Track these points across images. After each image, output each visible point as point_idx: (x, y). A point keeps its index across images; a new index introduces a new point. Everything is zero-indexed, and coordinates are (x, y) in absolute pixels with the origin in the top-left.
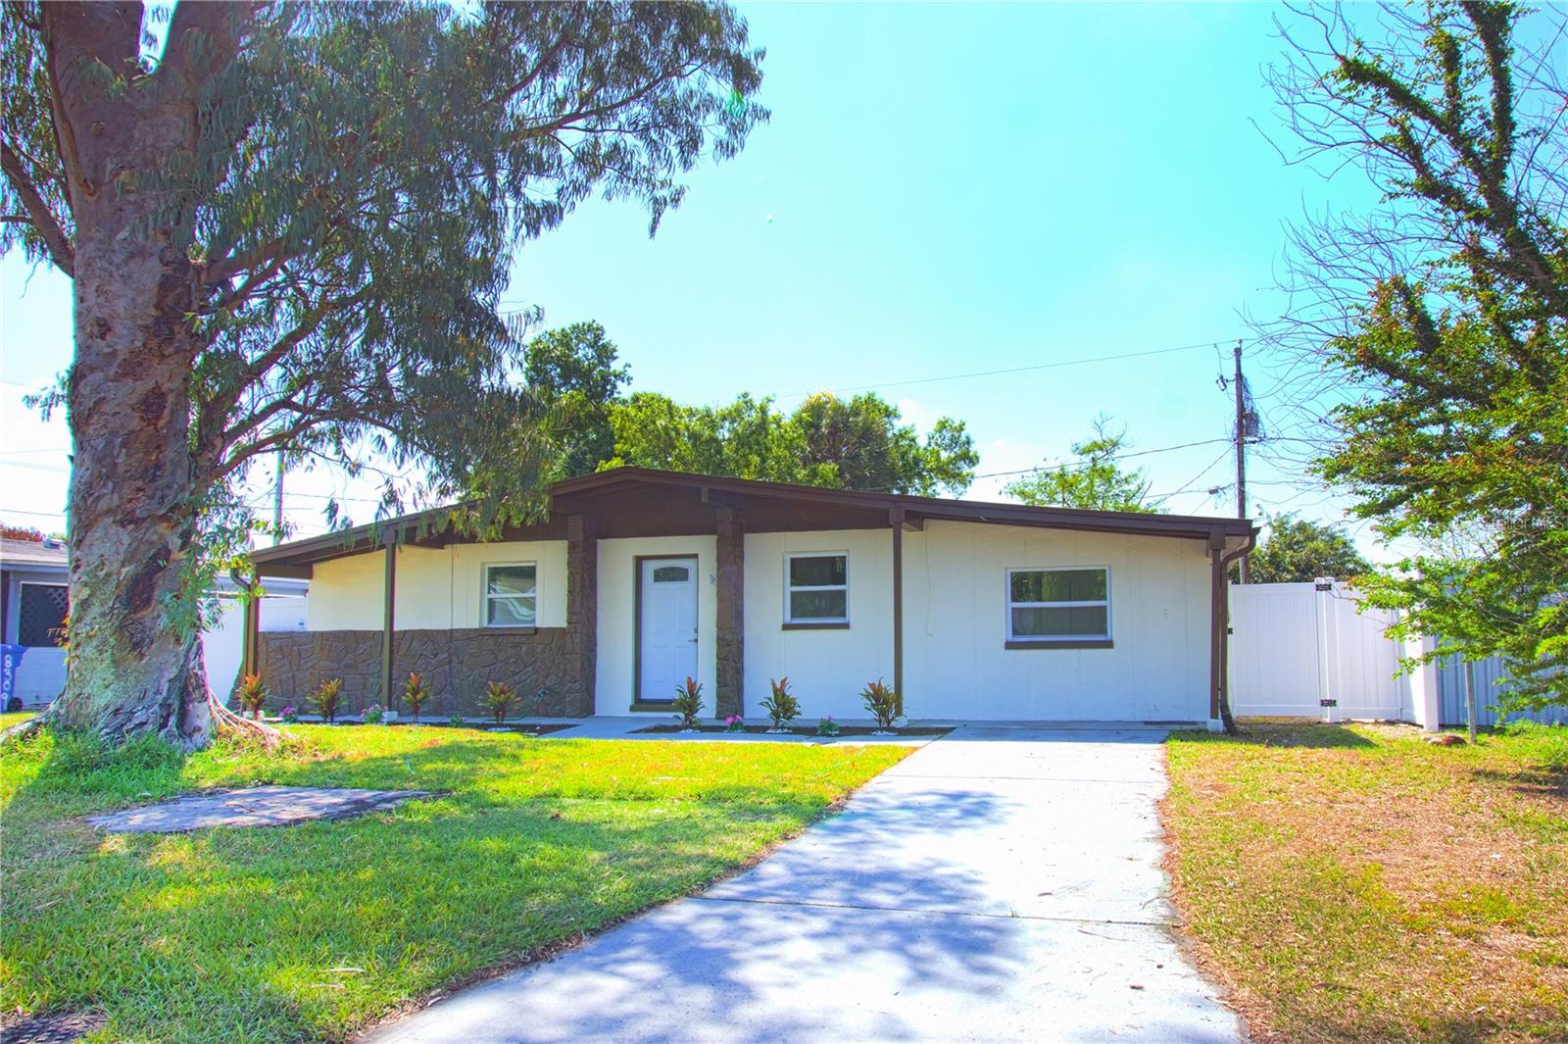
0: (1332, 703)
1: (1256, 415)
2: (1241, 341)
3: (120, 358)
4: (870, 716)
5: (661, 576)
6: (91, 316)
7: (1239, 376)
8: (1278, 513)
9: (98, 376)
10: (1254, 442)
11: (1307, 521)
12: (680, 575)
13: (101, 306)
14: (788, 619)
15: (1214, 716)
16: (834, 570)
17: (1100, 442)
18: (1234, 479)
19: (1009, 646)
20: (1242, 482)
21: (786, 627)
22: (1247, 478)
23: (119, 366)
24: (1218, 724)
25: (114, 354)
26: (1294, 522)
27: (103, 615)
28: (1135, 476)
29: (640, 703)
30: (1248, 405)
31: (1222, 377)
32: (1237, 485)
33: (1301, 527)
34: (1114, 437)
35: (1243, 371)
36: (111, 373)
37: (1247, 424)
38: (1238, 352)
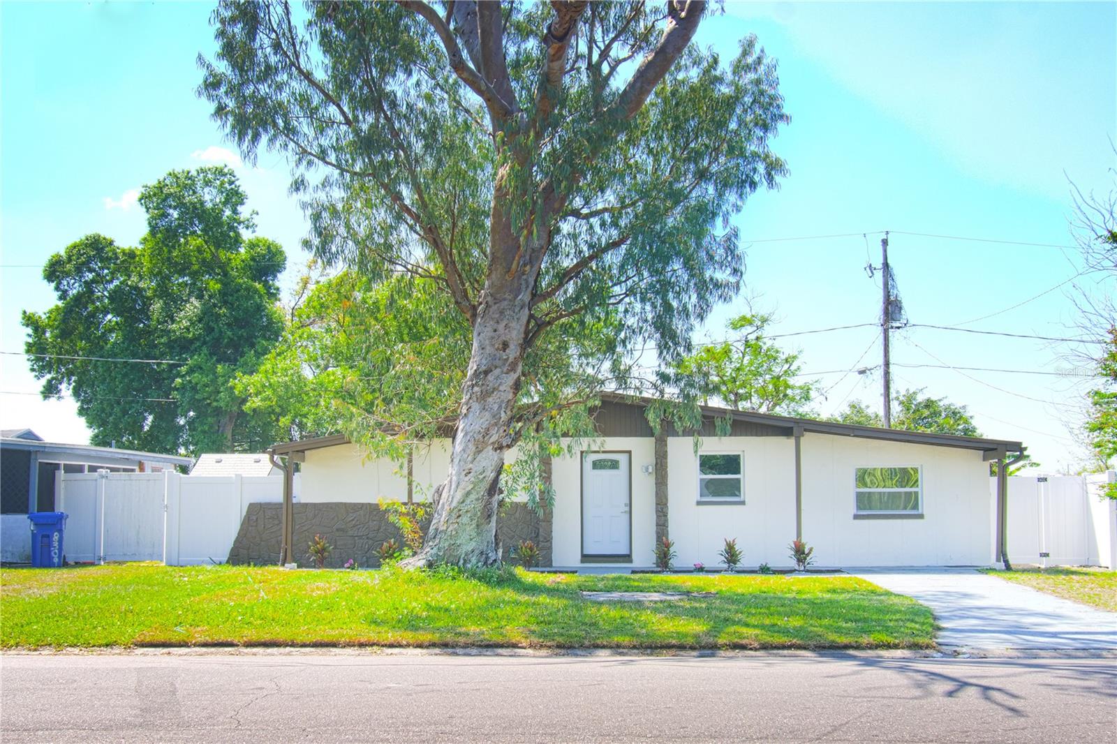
0: (1046, 555)
1: (900, 302)
2: (887, 233)
3: (510, 360)
4: (792, 563)
5: (597, 465)
6: (500, 339)
7: (886, 265)
8: (908, 390)
9: (497, 371)
10: (899, 328)
11: (934, 399)
12: (614, 465)
13: (505, 334)
14: (699, 498)
15: (998, 560)
16: (732, 464)
17: (749, 316)
18: (881, 361)
19: (856, 517)
20: (887, 364)
21: (699, 503)
22: (892, 360)
23: (509, 365)
24: (1002, 565)
25: (507, 359)
26: (920, 398)
27: (477, 499)
28: (795, 357)
29: (586, 558)
30: (893, 292)
31: (870, 265)
32: (883, 367)
33: (929, 404)
34: (763, 312)
35: (889, 262)
36: (505, 370)
37: (892, 309)
38: (885, 242)
